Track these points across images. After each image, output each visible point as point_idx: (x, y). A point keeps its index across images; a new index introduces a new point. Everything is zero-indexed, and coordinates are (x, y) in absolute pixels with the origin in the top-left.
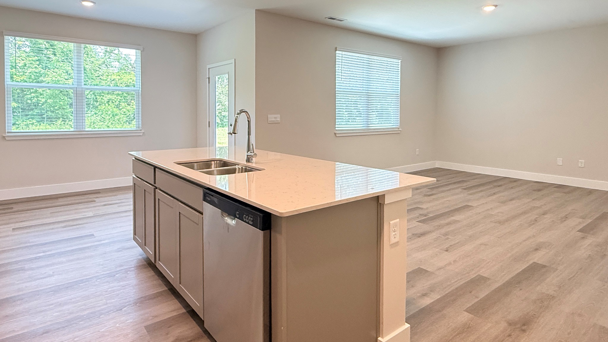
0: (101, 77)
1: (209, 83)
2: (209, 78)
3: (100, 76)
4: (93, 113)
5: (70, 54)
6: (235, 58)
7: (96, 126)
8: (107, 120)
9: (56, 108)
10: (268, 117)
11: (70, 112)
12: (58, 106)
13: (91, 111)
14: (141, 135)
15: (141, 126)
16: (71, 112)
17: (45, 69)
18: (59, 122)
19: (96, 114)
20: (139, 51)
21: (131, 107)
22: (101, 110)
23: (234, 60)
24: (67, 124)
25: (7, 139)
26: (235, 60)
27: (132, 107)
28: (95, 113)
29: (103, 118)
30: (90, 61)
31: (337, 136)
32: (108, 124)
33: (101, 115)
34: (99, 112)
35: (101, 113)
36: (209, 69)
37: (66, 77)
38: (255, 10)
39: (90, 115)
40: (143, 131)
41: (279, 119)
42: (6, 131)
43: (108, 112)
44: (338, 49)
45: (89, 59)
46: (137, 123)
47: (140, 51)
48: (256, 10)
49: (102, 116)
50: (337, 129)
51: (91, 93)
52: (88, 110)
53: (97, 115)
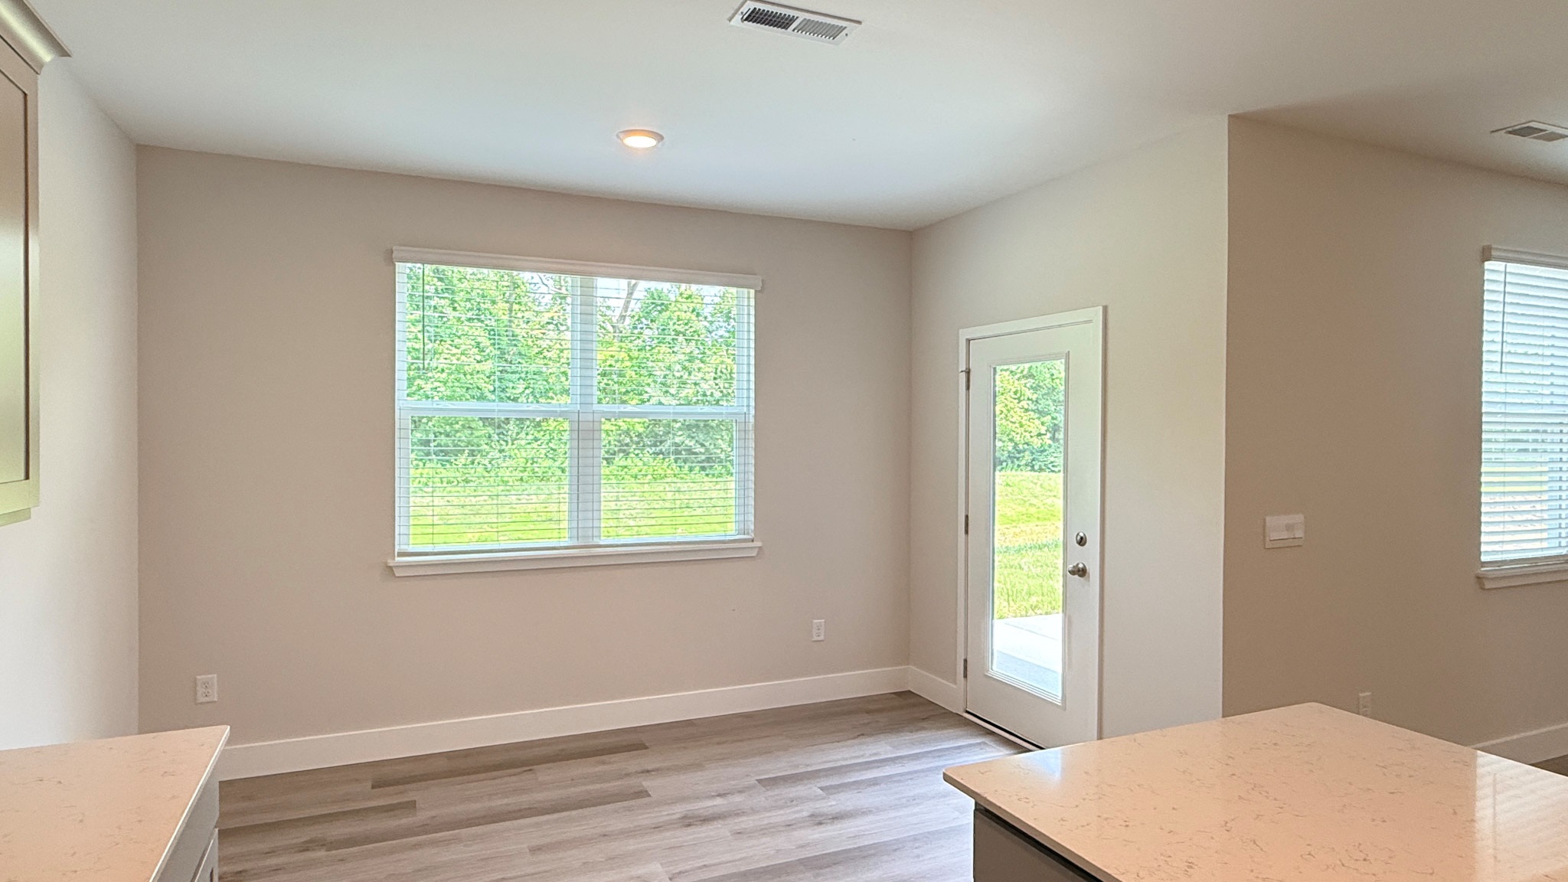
0: (546, 353)
1: (968, 388)
2: (968, 372)
3: (545, 351)
4: (530, 437)
5: (484, 303)
6: (1104, 304)
7: (536, 470)
8: (561, 455)
9: (457, 427)
10: (1265, 523)
11: (485, 436)
12: (460, 423)
13: (527, 434)
14: (754, 555)
15: (752, 527)
16: (487, 435)
17: (435, 341)
18: (462, 459)
19: (536, 440)
20: (749, 293)
21: (612, 424)
22: (548, 432)
23: (1100, 309)
24: (479, 463)
25: (397, 575)
26: (1105, 309)
27: (616, 425)
28: (535, 437)
29: (552, 449)
30: (523, 317)
31: (1487, 587)
32: (562, 464)
33: (547, 444)
34: (543, 436)
35: (547, 437)
36: (968, 341)
37: (478, 358)
38: (1227, 118)
39: (523, 442)
40: (758, 544)
41: (1299, 534)
42: (394, 551)
43: (562, 435)
44: (1494, 253)
45: (522, 314)
46: (741, 518)
47: (752, 292)
48: (1234, 119)
49: (550, 445)
50: (1484, 558)
51: (527, 391)
52: (522, 432)
53: (539, 443)
